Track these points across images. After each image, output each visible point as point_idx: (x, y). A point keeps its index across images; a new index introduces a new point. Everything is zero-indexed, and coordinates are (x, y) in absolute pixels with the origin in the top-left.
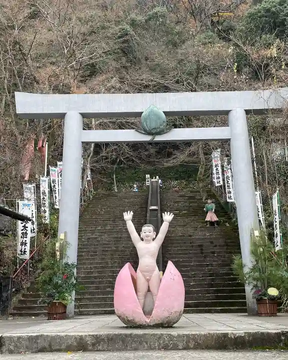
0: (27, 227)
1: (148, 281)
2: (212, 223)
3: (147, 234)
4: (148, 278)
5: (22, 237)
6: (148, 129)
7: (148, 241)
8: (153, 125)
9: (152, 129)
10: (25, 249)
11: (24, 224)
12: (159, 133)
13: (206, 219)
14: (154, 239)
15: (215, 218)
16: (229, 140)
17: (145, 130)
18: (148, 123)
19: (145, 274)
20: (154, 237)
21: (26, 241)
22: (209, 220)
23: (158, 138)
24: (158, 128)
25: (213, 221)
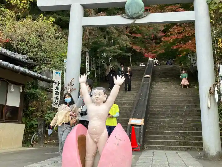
0: (58, 88)
1: (96, 143)
2: (185, 86)
3: (97, 96)
4: (95, 140)
5: (55, 94)
6: (130, 14)
7: (98, 104)
8: (134, 11)
9: (133, 14)
10: (57, 102)
11: (57, 85)
12: (139, 17)
13: (181, 84)
14: (104, 102)
15: (187, 83)
16: (194, 21)
17: (128, 15)
18: (130, 10)
19: (94, 136)
20: (105, 99)
21: (58, 97)
22: (183, 84)
23: (138, 21)
24: (137, 13)
25: (186, 84)
